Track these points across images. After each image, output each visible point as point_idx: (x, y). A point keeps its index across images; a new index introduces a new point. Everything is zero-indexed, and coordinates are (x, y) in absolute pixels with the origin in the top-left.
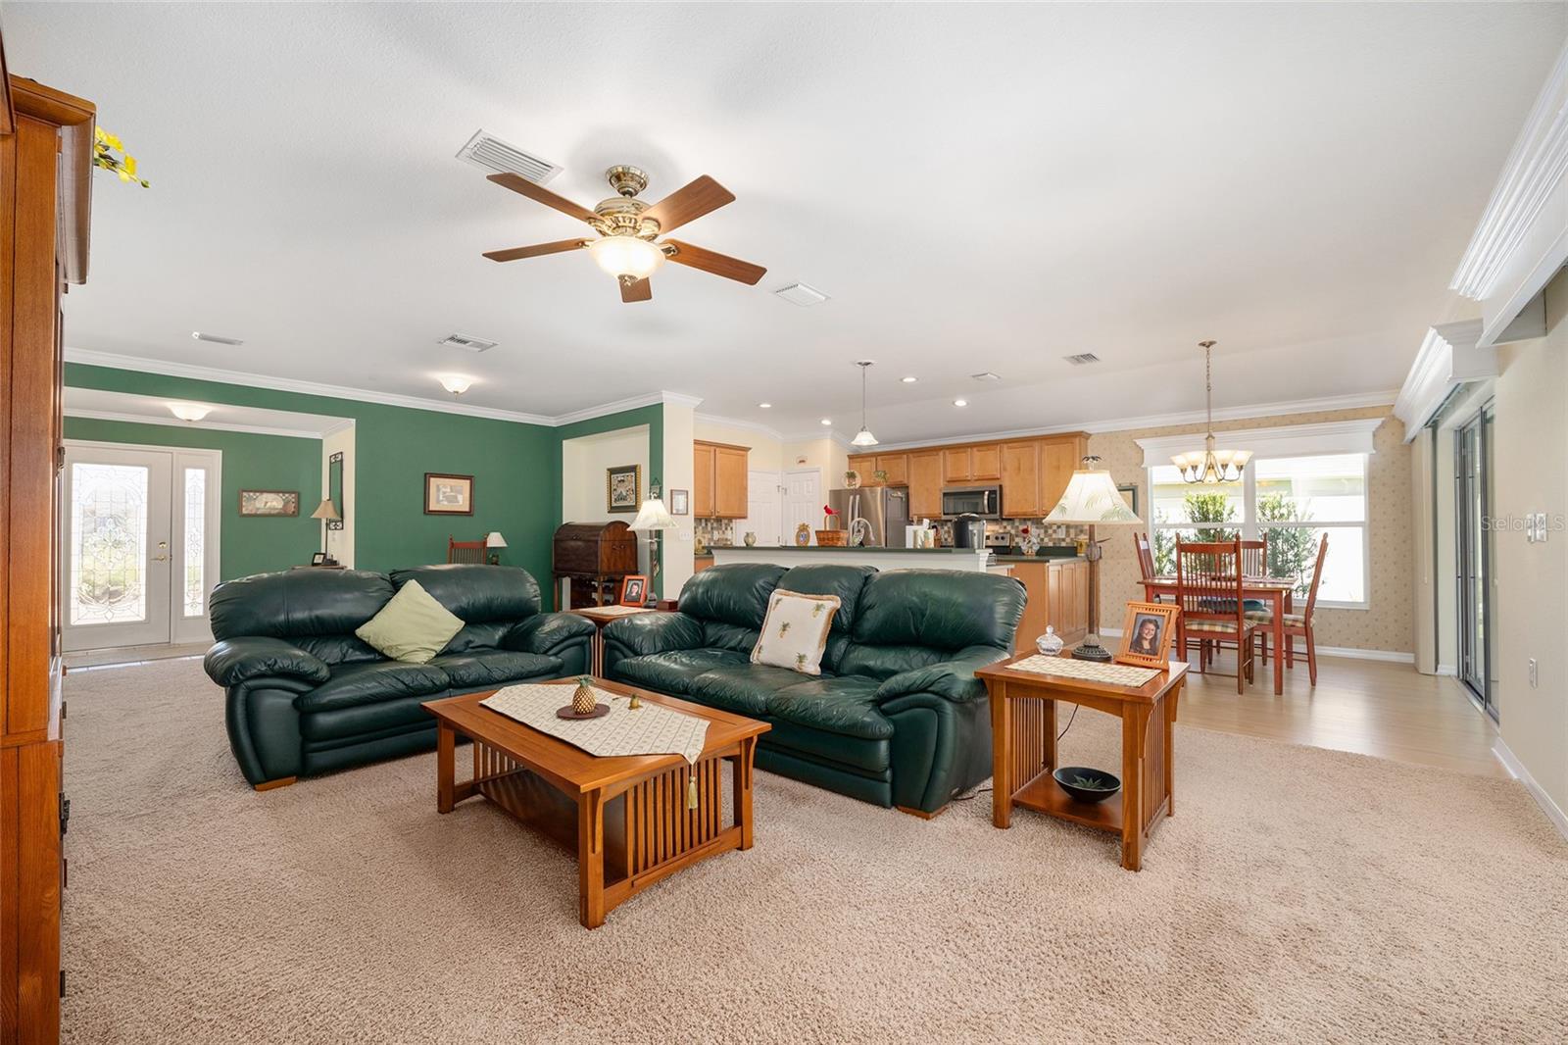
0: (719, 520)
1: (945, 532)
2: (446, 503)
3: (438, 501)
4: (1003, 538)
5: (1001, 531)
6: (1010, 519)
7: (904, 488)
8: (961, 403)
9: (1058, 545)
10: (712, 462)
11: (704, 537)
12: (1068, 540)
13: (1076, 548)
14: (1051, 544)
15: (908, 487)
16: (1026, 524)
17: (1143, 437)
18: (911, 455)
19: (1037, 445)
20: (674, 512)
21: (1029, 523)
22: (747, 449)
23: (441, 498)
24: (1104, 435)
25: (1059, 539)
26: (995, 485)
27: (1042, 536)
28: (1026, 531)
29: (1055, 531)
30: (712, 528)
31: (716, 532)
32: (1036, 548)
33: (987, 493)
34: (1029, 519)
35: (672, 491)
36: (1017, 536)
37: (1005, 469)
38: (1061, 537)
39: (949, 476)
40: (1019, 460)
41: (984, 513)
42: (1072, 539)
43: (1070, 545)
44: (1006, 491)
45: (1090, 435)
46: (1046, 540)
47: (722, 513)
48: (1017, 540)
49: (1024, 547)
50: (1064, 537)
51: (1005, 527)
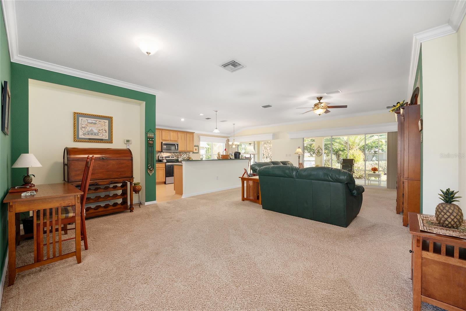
19: (186, 134)
28: (181, 155)
33: (176, 145)
37: (179, 139)
39: (163, 138)
44: (179, 144)
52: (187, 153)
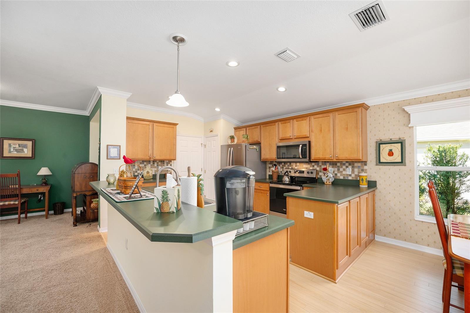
0: (162, 161)
1: (281, 167)
2: (16, 153)
3: (10, 152)
4: (312, 173)
5: (311, 168)
6: (316, 162)
7: (258, 144)
8: (282, 89)
9: (346, 178)
10: (151, 130)
11: (151, 170)
12: (353, 175)
13: (359, 181)
14: (342, 178)
15: (260, 143)
16: (326, 165)
17: (409, 104)
18: (262, 126)
19: (331, 115)
20: (109, 158)
21: (328, 164)
22: (176, 125)
23: (12, 150)
24: (379, 107)
25: (347, 175)
26: (306, 141)
27: (336, 172)
28: (325, 169)
29: (344, 170)
30: (157, 165)
31: (160, 167)
32: (332, 180)
33: (301, 146)
34: (328, 162)
35: (107, 146)
36: (320, 171)
37: (312, 131)
38: (348, 173)
39: (281, 136)
40: (321, 125)
41: (299, 158)
42: (356, 175)
43: (355, 179)
44: (313, 144)
45: (369, 107)
46: (339, 175)
47: (158, 157)
48: (320, 174)
49: (324, 179)
50: (350, 173)
51: (313, 166)
52: (356, 164)
